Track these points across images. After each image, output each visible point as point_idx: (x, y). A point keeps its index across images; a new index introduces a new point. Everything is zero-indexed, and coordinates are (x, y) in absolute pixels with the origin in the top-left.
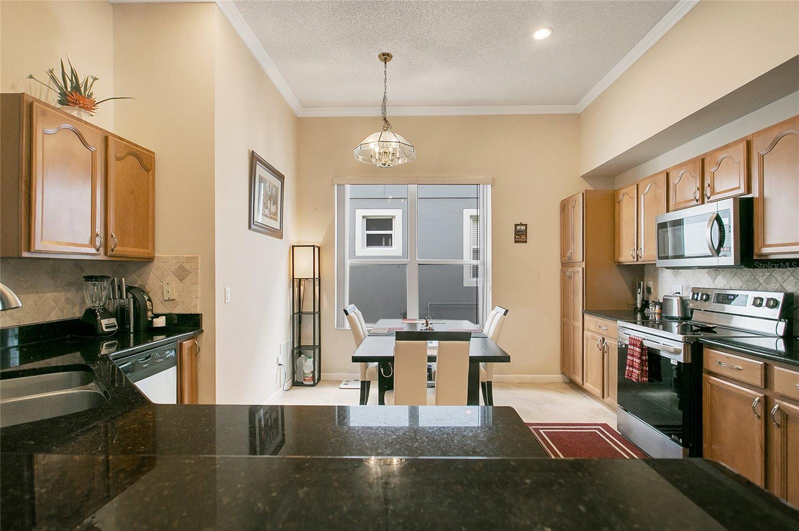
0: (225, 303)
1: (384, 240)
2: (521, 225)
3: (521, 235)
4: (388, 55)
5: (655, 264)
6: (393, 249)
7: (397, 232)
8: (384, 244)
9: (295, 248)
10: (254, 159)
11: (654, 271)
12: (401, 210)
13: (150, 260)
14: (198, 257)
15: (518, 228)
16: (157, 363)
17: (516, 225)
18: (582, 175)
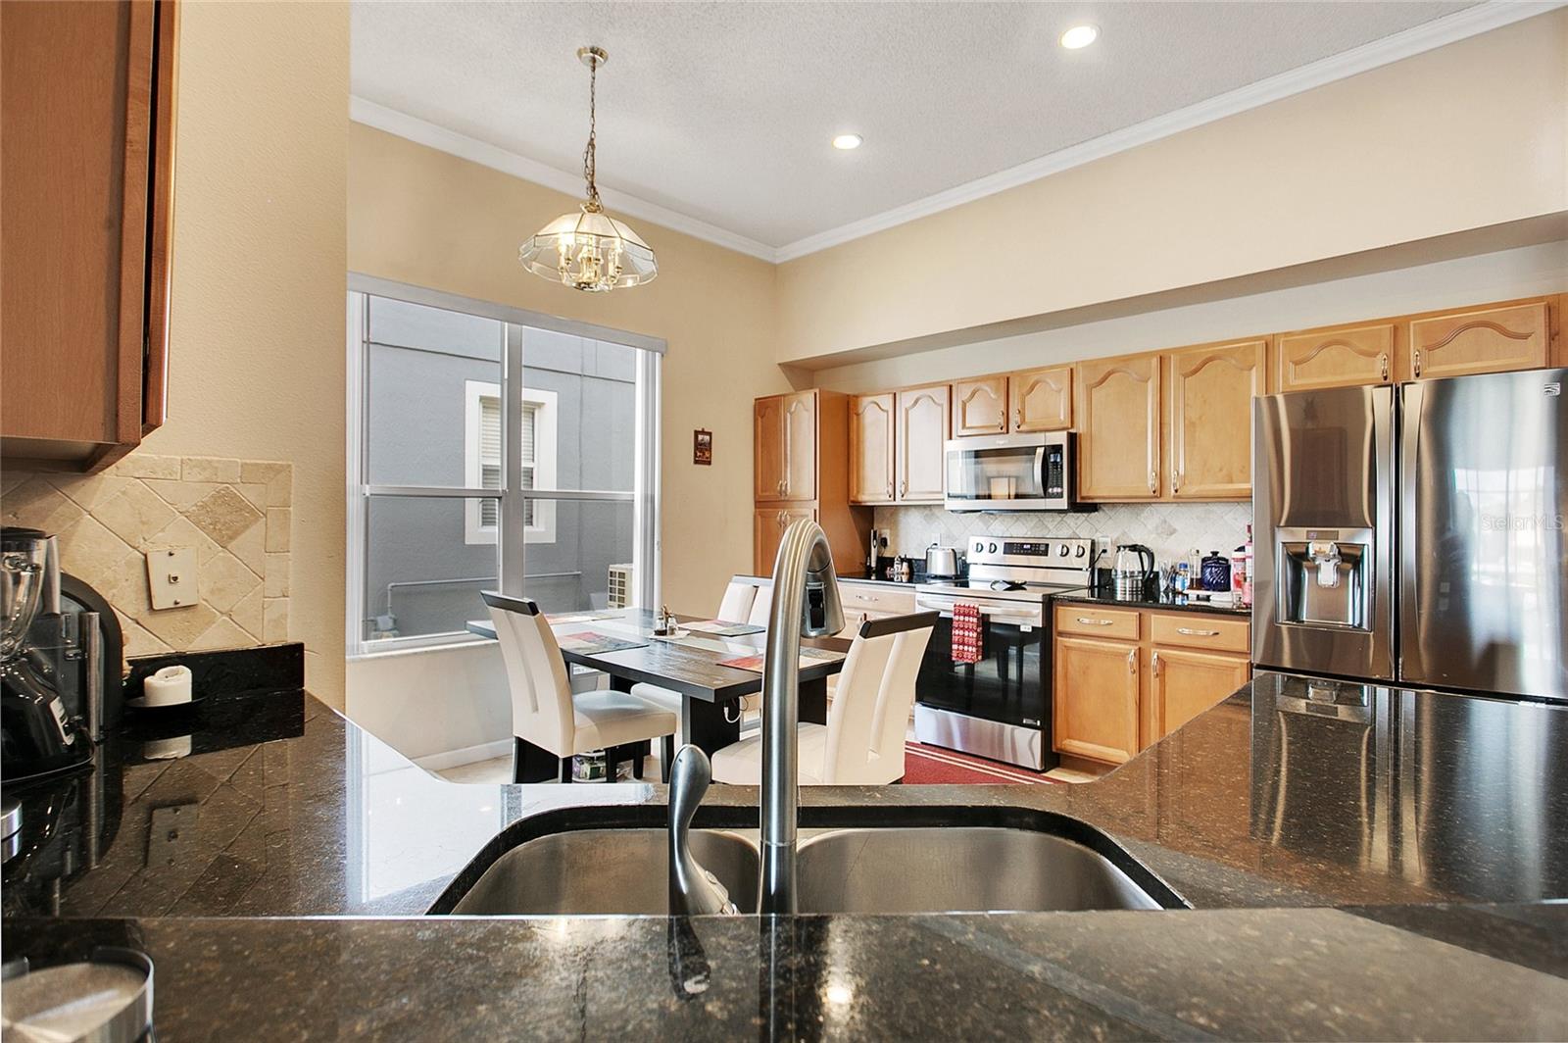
2: (703, 432)
3: (703, 452)
5: (943, 505)
11: (891, 515)
14: (289, 467)
15: (700, 437)
17: (697, 433)
18: (781, 362)
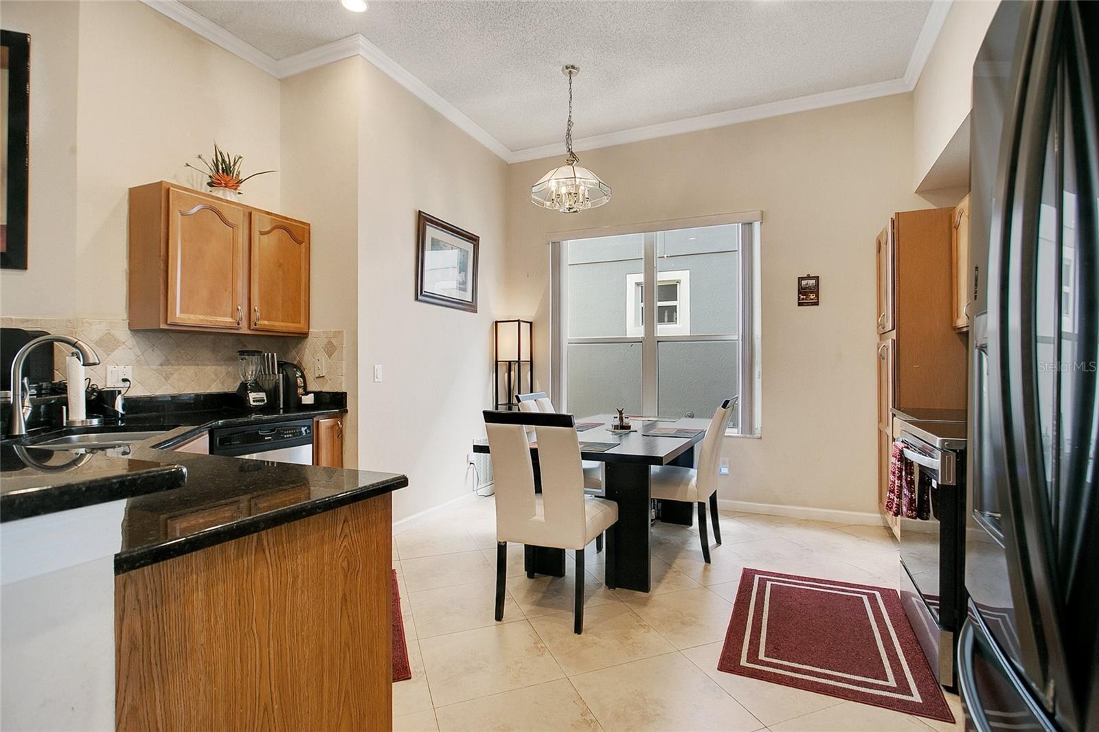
0: (374, 382)
1: (666, 314)
2: (809, 277)
3: (808, 294)
4: (573, 67)
6: (679, 326)
7: (683, 303)
8: (666, 319)
9: (499, 324)
10: (423, 220)
12: (688, 271)
13: (303, 336)
14: (342, 331)
15: (804, 283)
16: (283, 438)
17: (800, 279)
18: (915, 191)
